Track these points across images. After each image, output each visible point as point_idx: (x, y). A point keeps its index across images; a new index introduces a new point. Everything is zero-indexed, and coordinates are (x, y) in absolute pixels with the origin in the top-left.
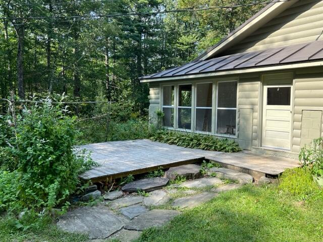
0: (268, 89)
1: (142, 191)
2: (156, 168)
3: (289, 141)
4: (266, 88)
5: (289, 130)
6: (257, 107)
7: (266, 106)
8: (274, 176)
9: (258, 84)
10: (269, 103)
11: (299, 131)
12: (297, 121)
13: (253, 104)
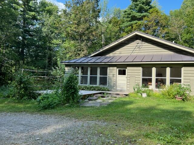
0: (119, 70)
1: (93, 100)
2: (91, 94)
3: (126, 86)
4: (118, 69)
5: (126, 83)
6: (115, 76)
7: (118, 75)
8: (126, 95)
9: (115, 68)
10: (119, 74)
11: (129, 83)
12: (128, 80)
13: (114, 75)
